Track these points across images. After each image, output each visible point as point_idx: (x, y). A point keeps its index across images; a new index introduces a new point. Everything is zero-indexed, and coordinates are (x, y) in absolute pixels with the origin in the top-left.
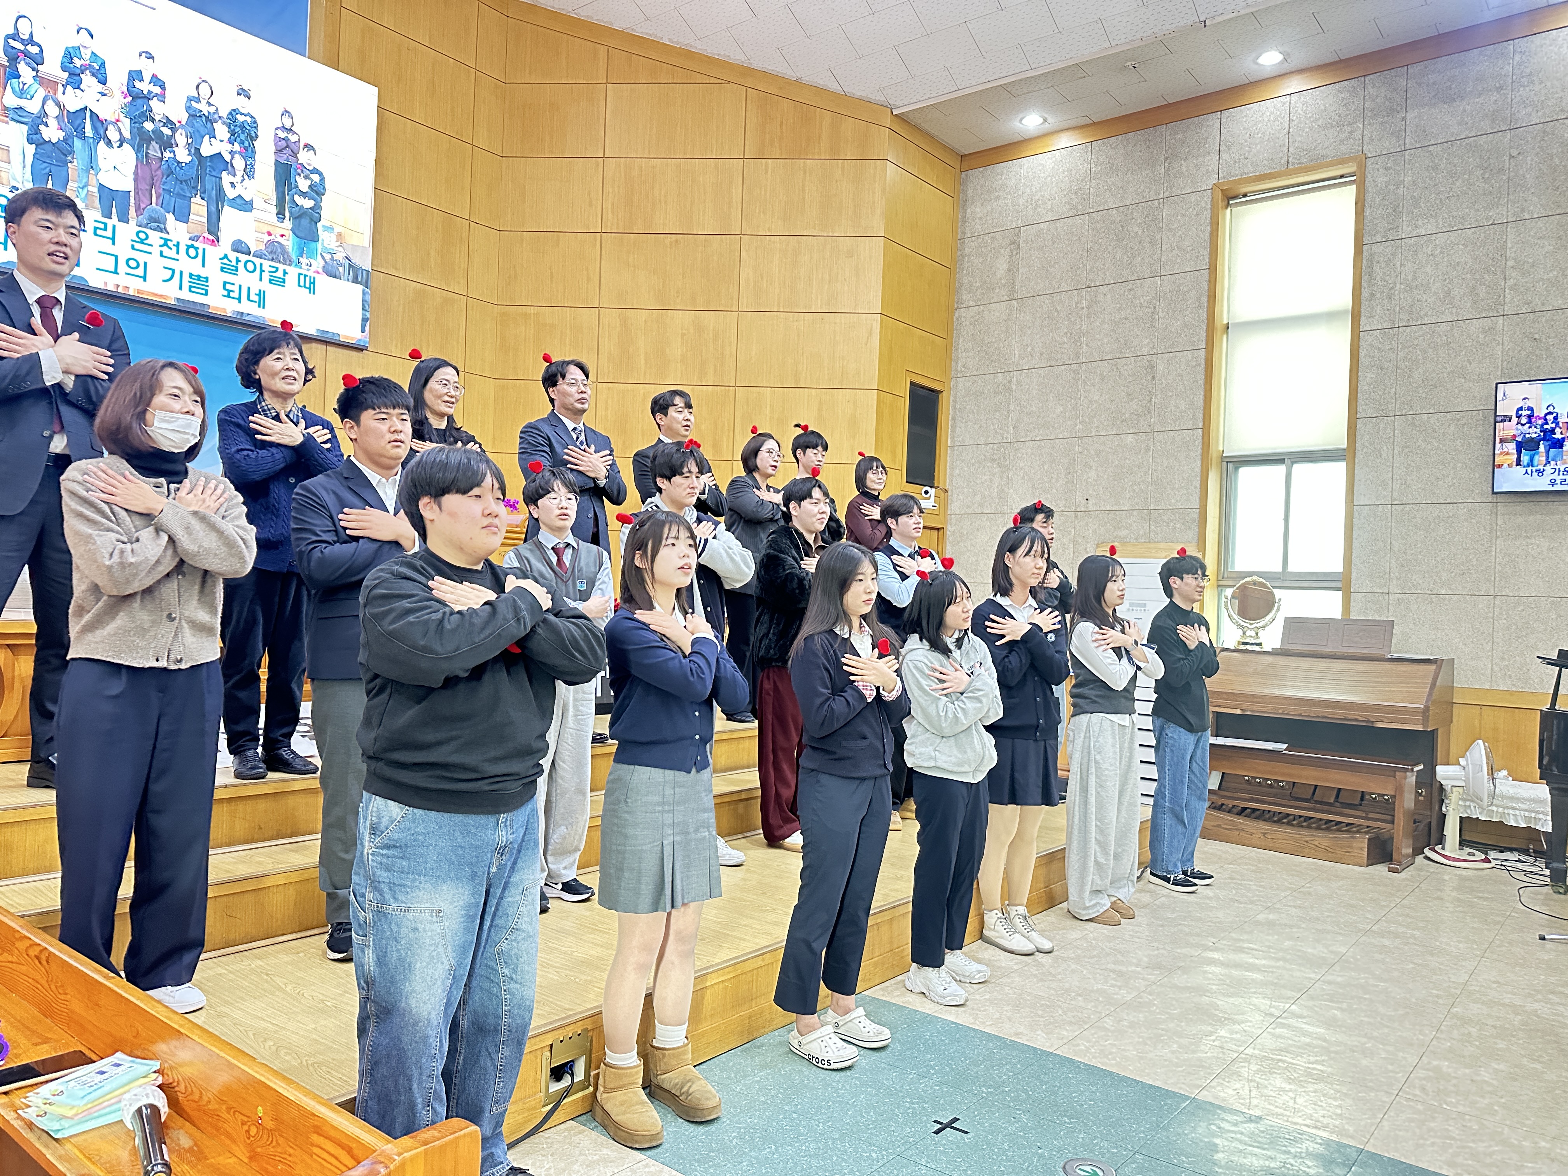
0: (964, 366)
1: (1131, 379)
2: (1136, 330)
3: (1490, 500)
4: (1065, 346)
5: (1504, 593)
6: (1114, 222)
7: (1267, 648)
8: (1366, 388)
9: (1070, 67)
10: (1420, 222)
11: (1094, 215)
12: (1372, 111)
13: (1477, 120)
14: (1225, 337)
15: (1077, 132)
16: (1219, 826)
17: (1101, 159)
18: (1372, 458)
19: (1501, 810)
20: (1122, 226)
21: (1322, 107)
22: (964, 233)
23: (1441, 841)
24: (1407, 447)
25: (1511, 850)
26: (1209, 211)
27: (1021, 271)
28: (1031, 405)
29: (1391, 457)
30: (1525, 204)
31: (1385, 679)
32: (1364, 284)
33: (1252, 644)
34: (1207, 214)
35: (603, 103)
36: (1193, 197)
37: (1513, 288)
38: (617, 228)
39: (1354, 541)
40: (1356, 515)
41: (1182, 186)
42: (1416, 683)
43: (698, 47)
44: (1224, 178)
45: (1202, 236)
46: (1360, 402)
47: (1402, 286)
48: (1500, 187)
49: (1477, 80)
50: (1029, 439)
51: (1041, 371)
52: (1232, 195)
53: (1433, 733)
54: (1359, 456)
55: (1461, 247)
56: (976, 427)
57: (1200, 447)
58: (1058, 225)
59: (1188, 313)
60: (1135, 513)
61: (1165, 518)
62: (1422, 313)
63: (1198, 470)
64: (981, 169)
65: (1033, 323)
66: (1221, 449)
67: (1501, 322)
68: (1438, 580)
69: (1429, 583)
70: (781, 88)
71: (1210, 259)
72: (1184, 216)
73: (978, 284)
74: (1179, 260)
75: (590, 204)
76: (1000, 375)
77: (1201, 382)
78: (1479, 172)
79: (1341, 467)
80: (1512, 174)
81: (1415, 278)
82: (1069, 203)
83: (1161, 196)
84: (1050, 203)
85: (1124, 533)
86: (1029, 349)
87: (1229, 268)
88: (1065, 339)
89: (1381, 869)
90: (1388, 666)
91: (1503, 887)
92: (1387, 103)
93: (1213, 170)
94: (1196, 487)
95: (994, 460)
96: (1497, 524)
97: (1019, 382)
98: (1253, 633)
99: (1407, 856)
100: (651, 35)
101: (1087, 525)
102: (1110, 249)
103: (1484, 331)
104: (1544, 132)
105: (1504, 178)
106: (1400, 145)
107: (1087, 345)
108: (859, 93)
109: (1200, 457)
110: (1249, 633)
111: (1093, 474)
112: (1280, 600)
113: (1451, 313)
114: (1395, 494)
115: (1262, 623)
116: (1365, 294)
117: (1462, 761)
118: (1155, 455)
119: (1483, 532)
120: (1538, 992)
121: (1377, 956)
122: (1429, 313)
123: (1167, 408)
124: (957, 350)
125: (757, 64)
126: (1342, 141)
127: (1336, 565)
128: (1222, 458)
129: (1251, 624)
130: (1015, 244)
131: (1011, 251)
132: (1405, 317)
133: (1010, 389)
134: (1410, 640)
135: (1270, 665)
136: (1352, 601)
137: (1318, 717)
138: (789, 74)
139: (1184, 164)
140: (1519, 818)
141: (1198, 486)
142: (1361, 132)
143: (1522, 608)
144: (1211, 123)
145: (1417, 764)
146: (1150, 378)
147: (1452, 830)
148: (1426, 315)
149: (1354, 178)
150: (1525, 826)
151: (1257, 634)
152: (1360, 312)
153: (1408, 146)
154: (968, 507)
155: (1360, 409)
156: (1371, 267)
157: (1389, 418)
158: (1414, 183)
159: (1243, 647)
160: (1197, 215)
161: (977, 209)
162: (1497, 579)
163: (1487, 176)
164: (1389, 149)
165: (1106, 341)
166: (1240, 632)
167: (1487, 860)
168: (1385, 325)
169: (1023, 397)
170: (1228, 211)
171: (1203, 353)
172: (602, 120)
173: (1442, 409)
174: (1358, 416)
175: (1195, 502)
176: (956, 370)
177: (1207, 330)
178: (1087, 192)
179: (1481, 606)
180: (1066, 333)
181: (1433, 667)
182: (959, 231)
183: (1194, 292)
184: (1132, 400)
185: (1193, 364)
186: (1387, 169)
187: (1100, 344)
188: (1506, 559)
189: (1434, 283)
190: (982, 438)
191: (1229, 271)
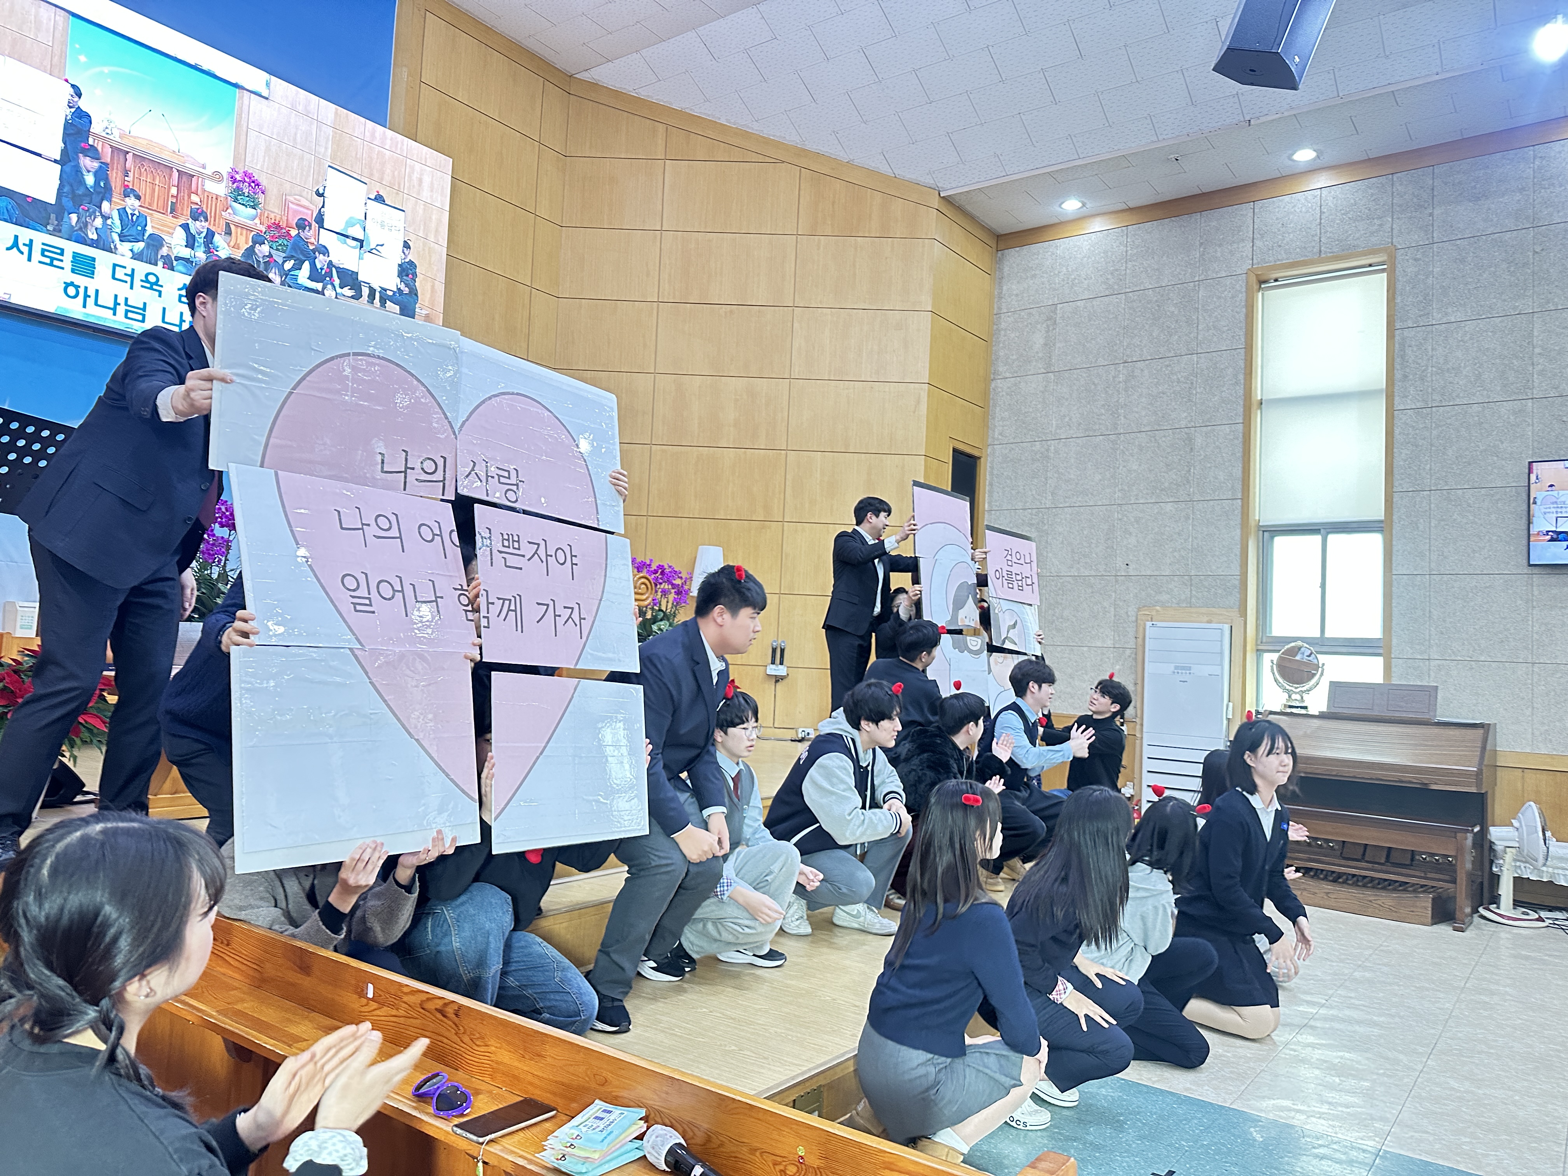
0: (1001, 434)
1: (1169, 450)
2: (1173, 404)
3: (1526, 571)
4: (1103, 417)
5: (1542, 661)
6: (1150, 302)
7: (1313, 711)
8: (1402, 463)
9: (1117, 157)
10: (1450, 310)
11: (1130, 294)
12: (1400, 206)
13: (1502, 217)
14: (1259, 412)
15: (1113, 216)
17: (1137, 242)
18: (1409, 530)
19: (1552, 870)
20: (1158, 306)
21: (1352, 201)
22: (1000, 308)
23: (1495, 899)
24: (1443, 520)
25: (1563, 909)
26: (1243, 294)
27: (1058, 345)
28: (1069, 473)
29: (1427, 529)
30: (1550, 296)
31: (1435, 743)
32: (1397, 366)
33: (1297, 707)
34: (1242, 296)
35: (661, 178)
36: (1228, 281)
37: (1541, 373)
38: (674, 298)
39: (1394, 609)
40: (1395, 583)
41: (1217, 269)
42: (1467, 747)
43: (755, 128)
44: (1258, 263)
45: (1237, 317)
46: (1396, 476)
47: (1434, 369)
48: (1525, 280)
49: (1500, 181)
50: (1067, 505)
51: (1079, 441)
52: (1264, 279)
53: (1483, 795)
54: (1396, 528)
55: (1490, 334)
56: (1014, 492)
57: (1240, 516)
58: (1094, 303)
59: (1224, 389)
60: (1176, 578)
61: (1206, 584)
62: (1454, 395)
63: (1237, 538)
64: (1019, 249)
65: (1071, 394)
66: (1258, 518)
67: (1530, 404)
68: (1477, 647)
69: (1468, 650)
70: (833, 169)
71: (1246, 338)
72: (1219, 298)
73: (1015, 357)
74: (1215, 339)
75: (648, 275)
76: (1037, 443)
77: (1239, 455)
78: (1504, 265)
79: (1376, 540)
80: (1536, 268)
81: (1446, 361)
82: (1105, 283)
83: (1197, 279)
84: (1086, 282)
85: (1165, 597)
86: (1067, 419)
87: (1262, 347)
88: (1103, 411)
89: (1444, 930)
90: (1436, 730)
92: (1415, 200)
93: (1247, 256)
94: (1236, 555)
95: (1032, 525)
96: (1533, 595)
97: (1056, 452)
98: (1298, 697)
99: (1467, 916)
100: (709, 115)
101: (1128, 589)
102: (1147, 327)
103: (1514, 413)
105: (1529, 271)
106: (1428, 239)
107: (1125, 417)
108: (909, 176)
109: (1239, 526)
110: (1294, 696)
111: (1133, 540)
112: (1323, 664)
113: (1482, 395)
114: (1433, 565)
115: (1306, 688)
116: (1398, 375)
117: (1515, 823)
118: (1195, 523)
119: (1519, 602)
122: (1461, 395)
123: (1205, 479)
124: (994, 418)
125: (811, 146)
126: (1372, 233)
127: (1374, 630)
128: (1259, 527)
129: (1296, 688)
130: (1051, 320)
131: (1048, 326)
132: (1437, 397)
133: (1048, 457)
134: (1452, 705)
135: (1319, 728)
136: (1393, 666)
137: (1371, 779)
138: (842, 156)
139: (1219, 250)
141: (1238, 553)
142: (1390, 225)
143: (1559, 675)
144: (1244, 212)
145: (1474, 826)
146: (1188, 450)
147: (1506, 890)
148: (1458, 396)
149: (1385, 267)
151: (1302, 697)
152: (1393, 392)
153: (1436, 240)
155: (1396, 484)
156: (1402, 349)
157: (1425, 493)
158: (1443, 274)
159: (1289, 710)
160: (1233, 297)
161: (1014, 287)
162: (1535, 647)
163: (1512, 269)
164: (1418, 242)
165: (1143, 413)
166: (1286, 695)
167: (1540, 919)
168: (1419, 405)
169: (1061, 465)
170: (1260, 294)
171: (1240, 427)
172: (660, 194)
173: (1476, 485)
174: (1395, 490)
175: (1236, 570)
176: (993, 438)
177: (1244, 406)
178: (1124, 272)
179: (1520, 673)
180: (1103, 405)
181: (1481, 731)
182: (995, 306)
183: (1231, 370)
184: (1171, 470)
185: (1232, 437)
186: (1416, 260)
187: (1137, 416)
188: (1543, 628)
189: (1465, 367)
190: (1020, 504)
191: (1262, 351)
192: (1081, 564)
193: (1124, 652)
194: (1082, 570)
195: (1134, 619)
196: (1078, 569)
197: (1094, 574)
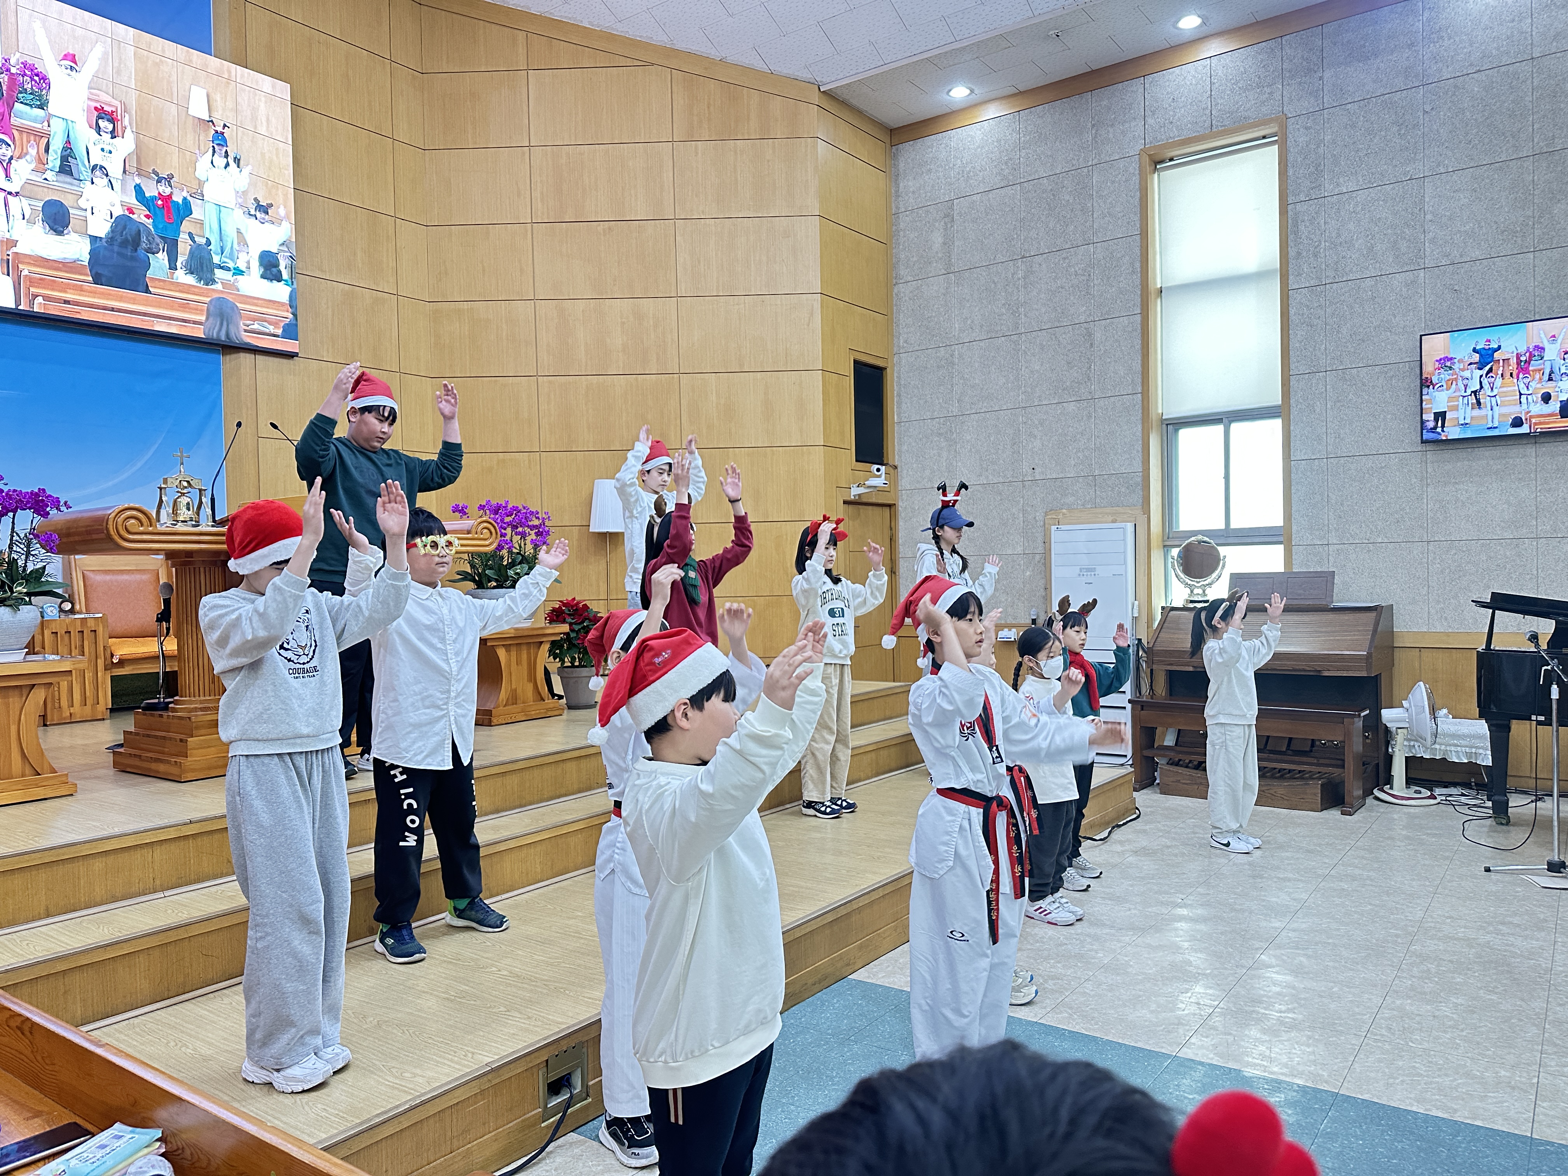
0: (906, 342)
1: (1070, 347)
2: (1072, 298)
3: (1420, 449)
4: (1004, 317)
5: (1436, 539)
6: (1045, 191)
8: (1298, 345)
9: (994, 38)
10: (1341, 180)
11: (1025, 184)
12: (1290, 71)
13: (1391, 77)
14: (1159, 300)
15: (1004, 102)
16: (1179, 781)
17: (1029, 129)
18: (1306, 414)
19: (1443, 747)
20: (1053, 195)
21: (1242, 69)
22: (898, 208)
23: (1389, 780)
24: (1339, 401)
25: (1455, 785)
26: (1138, 176)
27: (956, 244)
28: (974, 378)
29: (1324, 412)
30: (1440, 158)
31: (1329, 629)
32: (1291, 243)
34: (1136, 179)
35: (525, 90)
36: (1121, 164)
37: (1433, 241)
38: (548, 218)
39: (1293, 495)
40: (1294, 470)
41: (1110, 152)
42: (1359, 631)
43: (620, 29)
44: (1151, 143)
45: (1132, 201)
46: (1293, 359)
47: (1327, 244)
48: (1416, 143)
49: (1389, 37)
50: (973, 411)
51: (982, 344)
52: (1157, 159)
53: (1377, 678)
54: (1294, 412)
55: (1381, 203)
56: (922, 402)
57: (1140, 411)
58: (990, 195)
59: (1122, 279)
60: (1081, 480)
61: (1110, 483)
62: (1347, 269)
63: (1139, 434)
64: (911, 143)
65: (972, 295)
66: (1160, 411)
67: (1422, 275)
68: (1374, 530)
69: (1366, 532)
70: (706, 69)
71: (1141, 225)
72: (1113, 182)
73: (915, 259)
74: (1110, 227)
75: (519, 195)
76: (942, 349)
77: (1138, 347)
78: (1395, 129)
79: (1276, 424)
80: (1426, 129)
81: (1339, 235)
82: (1000, 173)
83: (1090, 163)
84: (981, 174)
85: (1071, 499)
86: (969, 322)
87: (1160, 232)
88: (1004, 311)
89: (1334, 814)
90: (1331, 616)
91: (1449, 822)
92: (1305, 63)
93: (1139, 136)
94: (1138, 451)
95: (940, 434)
96: (1427, 472)
97: (961, 356)
98: (1200, 591)
99: (1359, 798)
100: (571, 19)
101: (1035, 493)
102: (1043, 218)
103: (1407, 285)
104: (1456, 86)
105: (1420, 133)
106: (1318, 105)
107: (1025, 316)
108: (785, 71)
109: (1140, 422)
110: (1196, 591)
111: (1037, 443)
112: (1225, 557)
113: (1375, 268)
114: (1330, 448)
115: (1209, 581)
116: (1292, 253)
117: (1405, 704)
118: (1097, 421)
119: (1414, 480)
120: (1490, 924)
121: (1338, 901)
122: (1354, 269)
123: (1106, 374)
124: (898, 325)
125: (680, 45)
126: (1263, 102)
127: (1276, 519)
128: (1162, 421)
129: (1198, 582)
130: (949, 217)
131: (946, 224)
132: (1331, 273)
133: (953, 363)
134: (1351, 589)
136: (1294, 554)
138: (714, 53)
139: (1111, 130)
140: (1461, 754)
141: (1140, 449)
142: (1280, 93)
143: (1454, 551)
144: (1135, 89)
145: (1363, 710)
146: (1088, 345)
147: (1399, 770)
148: (1351, 271)
149: (1276, 138)
150: (1466, 761)
151: (1204, 591)
152: (1288, 270)
153: (1326, 106)
154: (918, 482)
155: (1292, 366)
156: (1296, 225)
157: (1321, 374)
158: (1334, 142)
159: (1191, 605)
160: (1126, 181)
161: (910, 183)
162: (1430, 526)
163: (1403, 132)
164: (1308, 109)
165: (1043, 310)
166: (1188, 591)
167: (1433, 797)
168: (1312, 283)
169: (966, 370)
170: (1156, 175)
171: (1138, 318)
172: (526, 108)
173: (1370, 362)
174: (1291, 373)
175: (1138, 466)
176: (899, 346)
177: (1142, 295)
178: (1017, 161)
179: (1415, 552)
180: (1004, 304)
181: (1373, 615)
182: (893, 205)
183: (1127, 258)
184: (1072, 368)
185: (1130, 329)
186: (1307, 128)
187: (1037, 314)
188: (1437, 506)
189: (1357, 239)
190: (928, 413)
191: (1160, 236)
192: (990, 471)
193: (1033, 558)
194: (991, 477)
195: (1042, 523)
196: (987, 477)
197: (1002, 480)
